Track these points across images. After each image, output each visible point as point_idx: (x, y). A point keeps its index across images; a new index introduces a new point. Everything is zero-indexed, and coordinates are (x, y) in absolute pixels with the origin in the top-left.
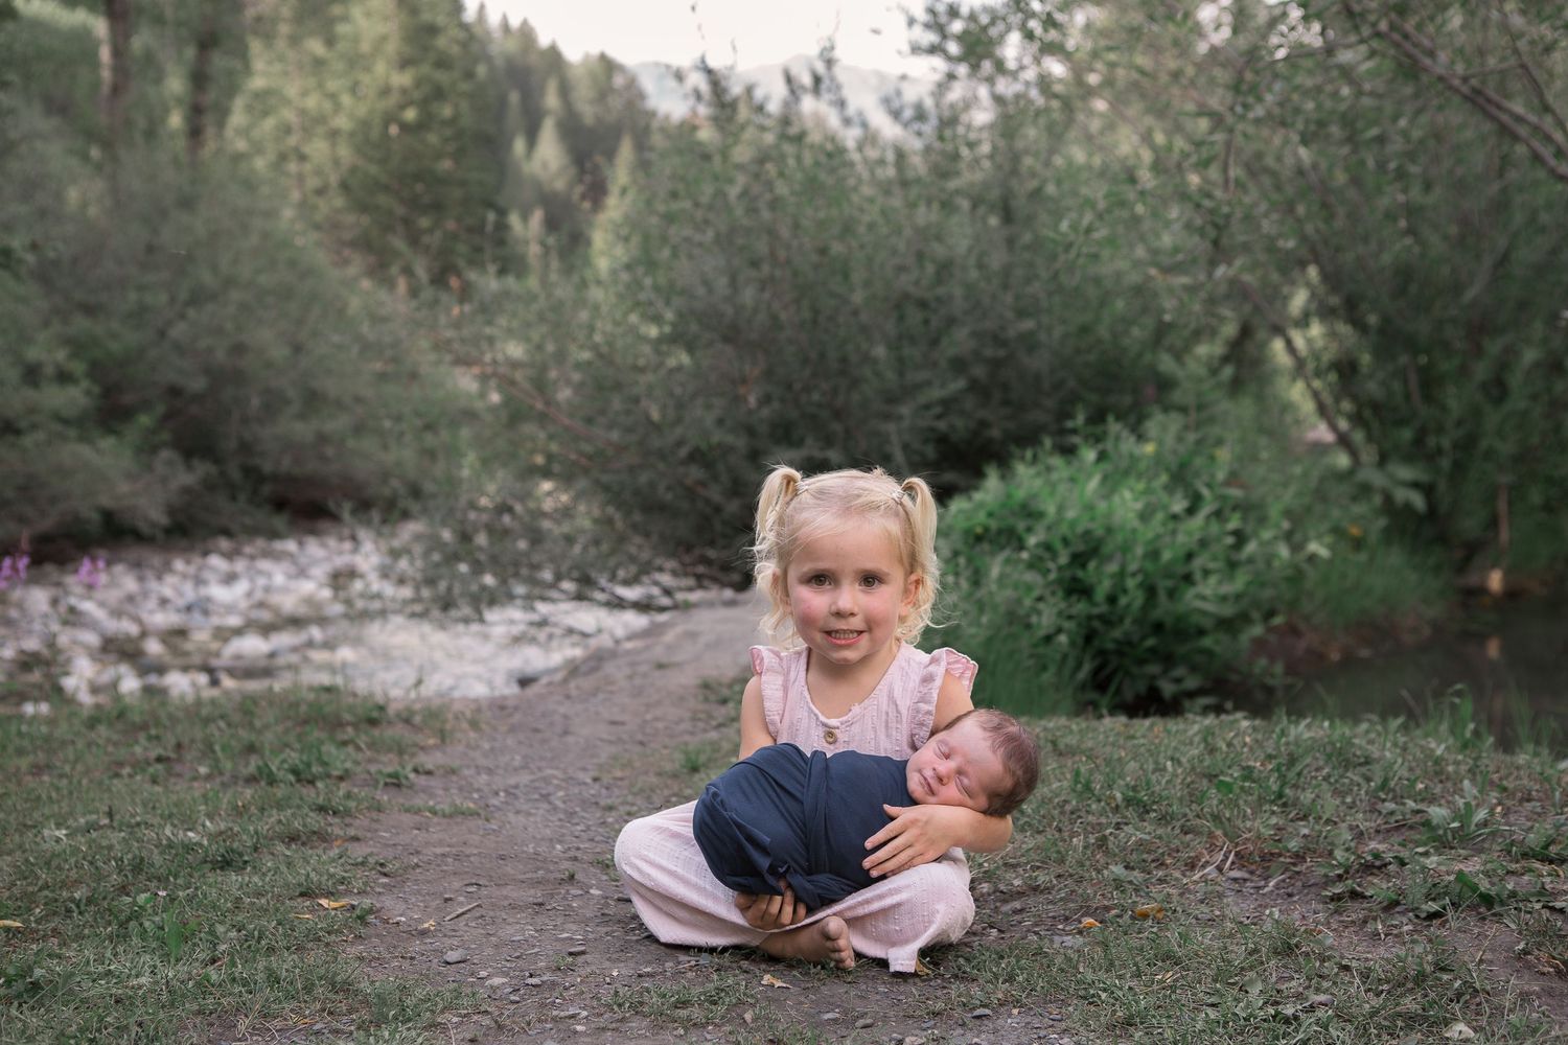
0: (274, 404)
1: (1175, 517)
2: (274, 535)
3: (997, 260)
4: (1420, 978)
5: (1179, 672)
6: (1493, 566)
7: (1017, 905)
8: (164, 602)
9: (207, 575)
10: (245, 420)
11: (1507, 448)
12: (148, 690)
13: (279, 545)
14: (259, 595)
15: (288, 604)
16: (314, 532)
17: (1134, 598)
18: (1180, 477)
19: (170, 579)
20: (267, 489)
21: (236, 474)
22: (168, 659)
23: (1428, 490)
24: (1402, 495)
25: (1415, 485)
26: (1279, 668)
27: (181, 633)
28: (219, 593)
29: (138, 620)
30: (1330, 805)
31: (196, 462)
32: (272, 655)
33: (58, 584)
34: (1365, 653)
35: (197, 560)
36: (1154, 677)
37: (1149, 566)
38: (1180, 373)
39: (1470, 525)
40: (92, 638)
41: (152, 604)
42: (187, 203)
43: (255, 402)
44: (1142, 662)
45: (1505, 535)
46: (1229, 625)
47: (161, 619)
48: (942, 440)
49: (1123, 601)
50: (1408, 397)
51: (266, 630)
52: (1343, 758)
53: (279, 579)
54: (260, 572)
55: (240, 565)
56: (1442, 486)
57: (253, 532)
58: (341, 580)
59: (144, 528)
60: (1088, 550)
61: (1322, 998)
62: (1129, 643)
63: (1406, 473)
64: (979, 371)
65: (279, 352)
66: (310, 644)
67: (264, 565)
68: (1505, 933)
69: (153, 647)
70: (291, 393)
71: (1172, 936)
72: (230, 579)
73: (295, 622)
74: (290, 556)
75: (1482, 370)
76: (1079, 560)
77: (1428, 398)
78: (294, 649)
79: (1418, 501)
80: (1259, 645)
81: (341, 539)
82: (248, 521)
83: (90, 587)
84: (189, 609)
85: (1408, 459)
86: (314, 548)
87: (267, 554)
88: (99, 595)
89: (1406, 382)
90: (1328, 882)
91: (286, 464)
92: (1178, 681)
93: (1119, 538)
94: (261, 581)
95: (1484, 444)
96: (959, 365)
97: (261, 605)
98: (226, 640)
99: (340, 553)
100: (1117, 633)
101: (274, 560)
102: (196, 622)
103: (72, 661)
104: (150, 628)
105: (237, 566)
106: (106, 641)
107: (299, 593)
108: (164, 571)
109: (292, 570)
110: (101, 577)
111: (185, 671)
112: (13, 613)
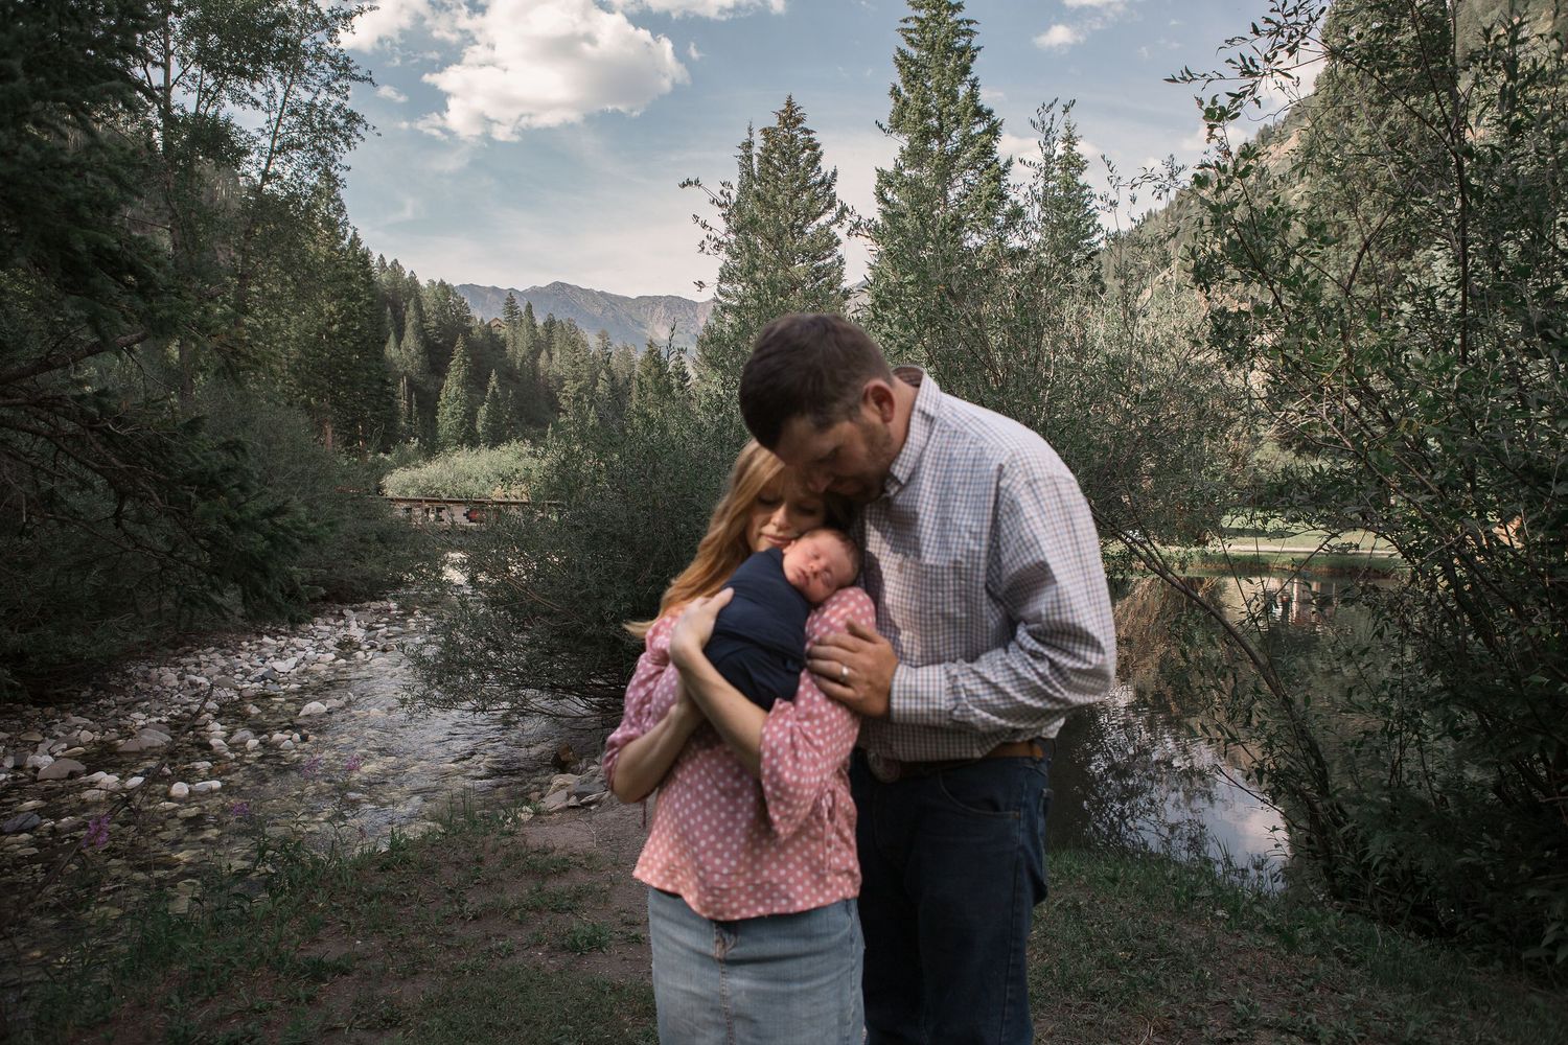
8: (247, 673)
14: (304, 665)
16: (316, 613)
19: (243, 655)
28: (280, 666)
32: (329, 713)
33: (178, 664)
66: (349, 703)
69: (254, 710)
72: (280, 654)
78: (342, 708)
84: (263, 678)
86: (322, 626)
94: (302, 654)
97: (305, 672)
101: (301, 637)
102: (272, 688)
103: (206, 724)
104: (245, 694)
105: (282, 643)
106: (222, 706)
107: (325, 661)
108: (238, 649)
109: (315, 644)
110: (203, 658)
111: (283, 730)
112: (157, 688)
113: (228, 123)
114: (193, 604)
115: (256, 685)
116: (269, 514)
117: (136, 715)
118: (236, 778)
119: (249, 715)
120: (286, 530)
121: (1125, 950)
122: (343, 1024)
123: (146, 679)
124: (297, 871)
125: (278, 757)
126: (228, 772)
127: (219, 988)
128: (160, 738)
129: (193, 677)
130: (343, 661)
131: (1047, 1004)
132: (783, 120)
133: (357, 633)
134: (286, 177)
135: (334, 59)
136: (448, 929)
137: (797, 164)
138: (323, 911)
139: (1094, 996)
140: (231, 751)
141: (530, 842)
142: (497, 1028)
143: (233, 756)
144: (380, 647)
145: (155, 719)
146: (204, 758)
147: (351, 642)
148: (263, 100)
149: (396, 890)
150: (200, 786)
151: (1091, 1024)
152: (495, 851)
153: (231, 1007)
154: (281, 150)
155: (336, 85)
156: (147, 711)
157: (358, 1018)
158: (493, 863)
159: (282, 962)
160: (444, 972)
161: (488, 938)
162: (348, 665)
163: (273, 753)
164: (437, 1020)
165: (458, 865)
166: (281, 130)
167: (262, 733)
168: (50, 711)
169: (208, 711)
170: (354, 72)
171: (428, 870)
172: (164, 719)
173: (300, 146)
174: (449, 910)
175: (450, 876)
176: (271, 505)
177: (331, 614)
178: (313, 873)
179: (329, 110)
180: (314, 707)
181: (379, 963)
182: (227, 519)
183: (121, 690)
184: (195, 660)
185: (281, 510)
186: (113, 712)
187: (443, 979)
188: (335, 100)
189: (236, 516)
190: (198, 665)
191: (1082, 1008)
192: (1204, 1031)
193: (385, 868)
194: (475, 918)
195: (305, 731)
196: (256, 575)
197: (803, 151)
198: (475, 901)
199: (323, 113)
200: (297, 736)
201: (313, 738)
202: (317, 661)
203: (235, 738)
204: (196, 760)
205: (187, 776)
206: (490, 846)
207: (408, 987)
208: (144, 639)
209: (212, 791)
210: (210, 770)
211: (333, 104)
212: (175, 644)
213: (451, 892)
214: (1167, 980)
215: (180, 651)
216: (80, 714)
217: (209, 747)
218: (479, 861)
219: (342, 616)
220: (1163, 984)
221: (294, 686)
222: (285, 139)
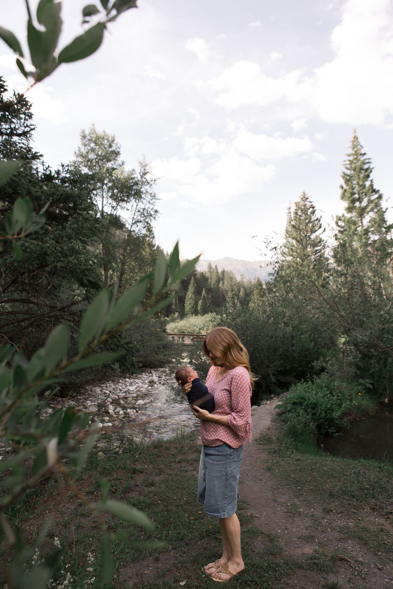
5: (332, 428)
6: (386, 398)
8: (121, 390)
11: (387, 377)
12: (125, 413)
14: (138, 388)
16: (143, 371)
17: (323, 414)
23: (373, 384)
24: (368, 385)
25: (370, 383)
28: (131, 388)
32: (145, 404)
33: (100, 387)
37: (326, 408)
39: (380, 391)
40: (110, 400)
45: (388, 392)
47: (122, 395)
49: (321, 416)
53: (140, 384)
56: (375, 383)
60: (314, 406)
62: (323, 423)
63: (368, 381)
64: (285, 358)
66: (151, 401)
67: (136, 380)
69: (122, 402)
72: (131, 384)
76: (314, 408)
78: (149, 403)
79: (371, 387)
84: (126, 392)
85: (368, 378)
86: (144, 376)
87: (136, 378)
90: (384, 515)
92: (332, 430)
93: (320, 403)
94: (137, 385)
95: (383, 376)
97: (138, 391)
99: (150, 376)
101: (138, 379)
102: (128, 395)
103: (108, 406)
104: (120, 397)
105: (132, 381)
106: (113, 400)
107: (145, 387)
108: (118, 382)
109: (142, 382)
110: (108, 385)
111: (131, 409)
112: (94, 394)
113: (120, 216)
114: (106, 367)
115: (123, 394)
116: (127, 344)
117: (88, 402)
118: (116, 423)
119: (121, 403)
120: (131, 348)
121: (369, 485)
122: (139, 484)
123: (91, 391)
124: (131, 447)
125: (129, 417)
126: (114, 421)
127: (109, 474)
128: (94, 409)
129: (105, 391)
130: (150, 387)
131: (338, 498)
132: (302, 199)
133: (155, 378)
134: (136, 232)
135: (151, 194)
136: (171, 464)
137: (307, 214)
138: (137, 458)
139: (353, 497)
140: (115, 414)
141: (198, 443)
142: (179, 488)
143: (115, 416)
144: (162, 383)
145: (93, 403)
146: (107, 416)
147: (153, 381)
148: (129, 208)
149: (158, 453)
150: (106, 424)
151: (349, 504)
152: (187, 445)
153: (112, 478)
154: (135, 223)
155: (151, 202)
156: (91, 401)
157: (144, 483)
158: (186, 449)
159: (125, 468)
160: (168, 474)
161: (181, 467)
162: (152, 389)
163: (128, 416)
164: (164, 485)
165: (176, 448)
166: (135, 217)
167: (124, 409)
168: (64, 399)
169: (109, 402)
170: (157, 197)
171: (167, 449)
172: (96, 404)
173: (140, 222)
174: (172, 460)
175: (173, 451)
176: (127, 341)
177: (148, 372)
178: (136, 448)
179: (149, 210)
180: (141, 402)
181: (150, 471)
182: (116, 345)
183: (84, 394)
184: (105, 385)
185: (129, 343)
186: (82, 401)
187: (167, 476)
188: (151, 206)
189: (118, 344)
190: (106, 387)
191: (348, 500)
192: (385, 510)
193: (156, 448)
194: (179, 462)
195: (137, 409)
196: (123, 360)
197: (309, 209)
198: (179, 458)
199: (147, 211)
200: (135, 411)
201: (139, 412)
202: (142, 387)
203: (116, 411)
204: (105, 417)
205: (102, 421)
206: (186, 443)
207: (157, 477)
208: (91, 378)
209: (109, 426)
210: (109, 420)
211: (151, 208)
212: (100, 380)
213: (173, 455)
214: (378, 495)
215: (101, 382)
216: (73, 401)
217: (108, 413)
218: (182, 447)
219: (151, 373)
220: (377, 496)
221: (135, 395)
222: (136, 220)
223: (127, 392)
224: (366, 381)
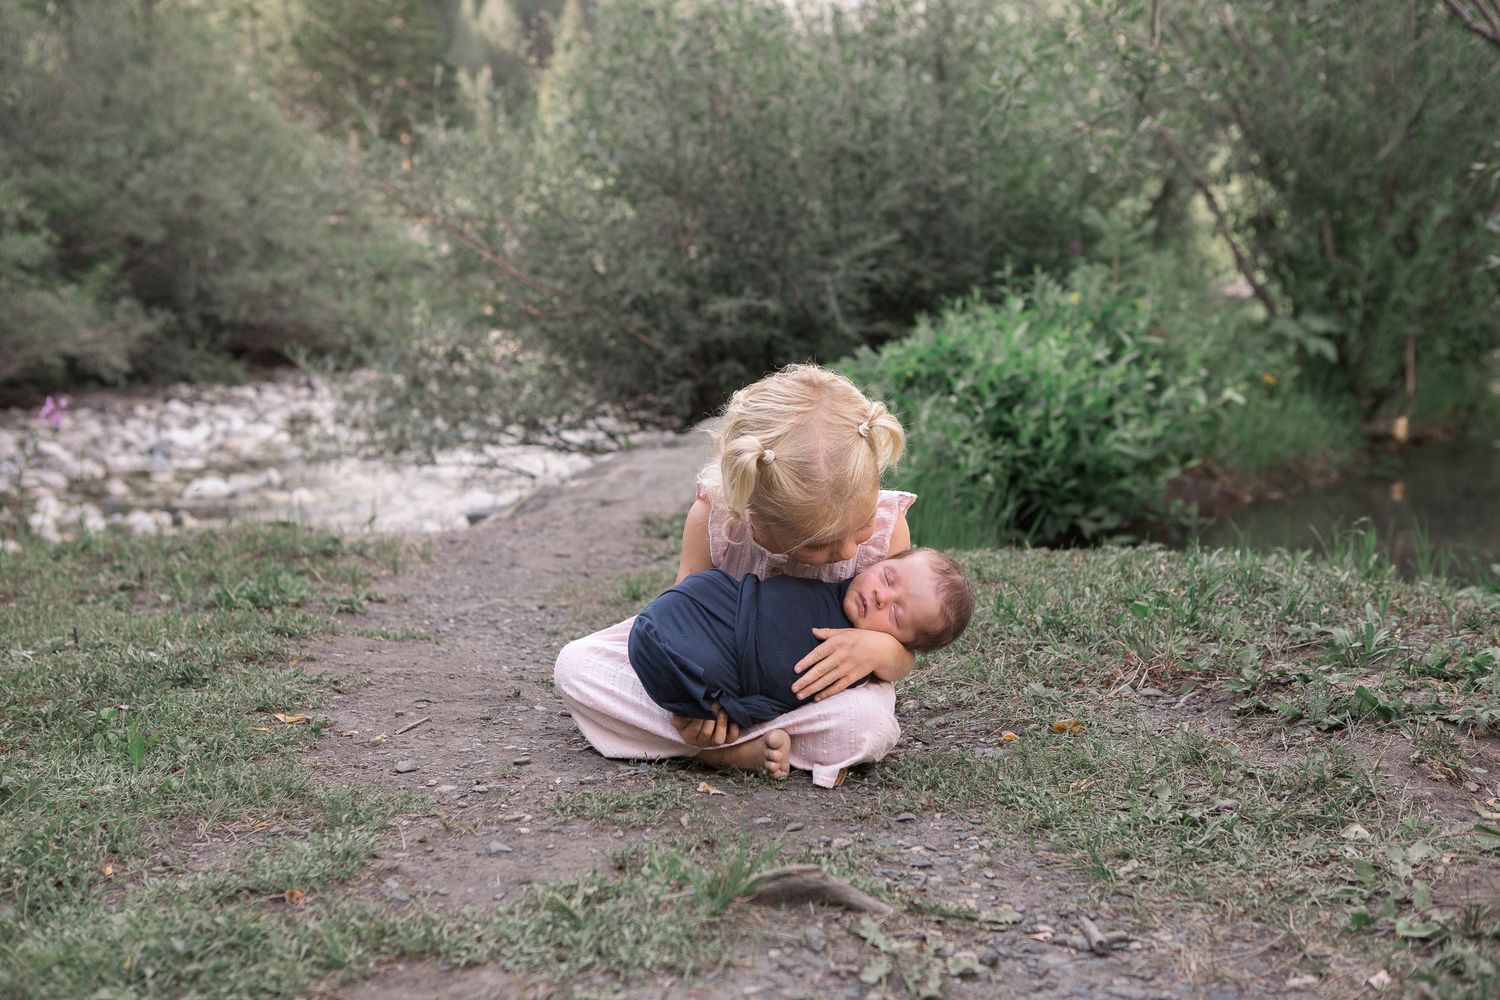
0: (231, 253)
1: (1097, 364)
2: (233, 382)
3: (930, 115)
4: (1320, 784)
5: (1099, 511)
6: (1400, 414)
7: (941, 720)
8: (127, 445)
9: (167, 419)
10: (203, 270)
11: (1415, 300)
12: (114, 529)
13: (237, 391)
14: (218, 439)
15: (247, 447)
16: (271, 379)
17: (1057, 441)
18: (1103, 326)
19: (132, 423)
20: (225, 337)
21: (195, 323)
22: (131, 499)
23: (1339, 341)
24: (1314, 345)
25: (1328, 336)
26: (1194, 509)
27: (145, 474)
29: (103, 463)
30: (1240, 627)
31: (155, 311)
32: (233, 495)
33: (25, 428)
34: (1275, 495)
35: (159, 405)
36: (1075, 517)
37: (1072, 411)
38: (1104, 226)
39: (1378, 374)
40: (57, 480)
41: (115, 447)
42: (142, 57)
43: (212, 253)
44: (1064, 502)
45: (1411, 385)
46: (1146, 468)
47: (125, 462)
48: (876, 291)
49: (1047, 443)
50: (1323, 251)
51: (227, 472)
52: (1253, 585)
54: (220, 417)
55: (200, 411)
56: (1353, 338)
57: (213, 378)
58: (298, 426)
59: (107, 374)
60: (1014, 395)
61: (1228, 802)
62: (1052, 484)
63: (1319, 324)
64: (912, 224)
65: (235, 204)
66: (269, 485)
67: (223, 410)
68: (1401, 743)
69: (118, 488)
70: (247, 245)
71: (1087, 749)
72: (191, 423)
73: (253, 465)
74: (250, 402)
75: (1394, 225)
76: (1005, 404)
77: (1341, 252)
78: (254, 490)
79: (1330, 351)
80: (1176, 487)
81: (297, 386)
82: (207, 367)
83: (56, 430)
84: (151, 452)
85: (1322, 311)
86: (271, 395)
87: (226, 400)
88: (63, 438)
89: (1321, 236)
90: (1236, 697)
91: (243, 313)
92: (1098, 520)
93: (1044, 384)
94: (221, 426)
95: (1394, 296)
96: (892, 218)
97: (221, 448)
98: (188, 482)
99: (297, 399)
100: (1041, 475)
104: (114, 469)
223: (165, 450)
224: (1306, 328)
